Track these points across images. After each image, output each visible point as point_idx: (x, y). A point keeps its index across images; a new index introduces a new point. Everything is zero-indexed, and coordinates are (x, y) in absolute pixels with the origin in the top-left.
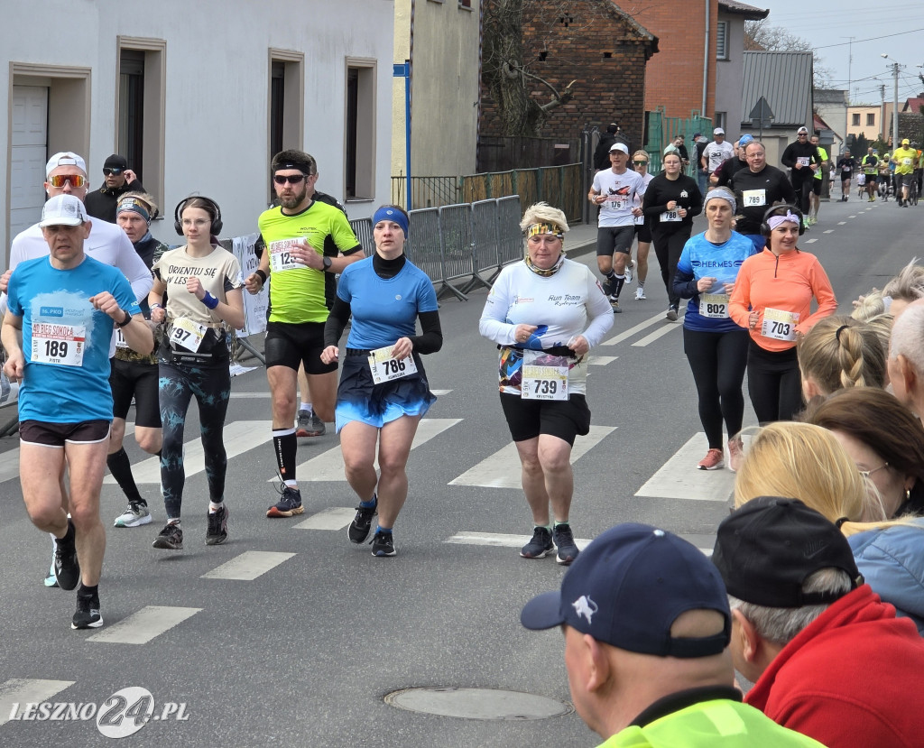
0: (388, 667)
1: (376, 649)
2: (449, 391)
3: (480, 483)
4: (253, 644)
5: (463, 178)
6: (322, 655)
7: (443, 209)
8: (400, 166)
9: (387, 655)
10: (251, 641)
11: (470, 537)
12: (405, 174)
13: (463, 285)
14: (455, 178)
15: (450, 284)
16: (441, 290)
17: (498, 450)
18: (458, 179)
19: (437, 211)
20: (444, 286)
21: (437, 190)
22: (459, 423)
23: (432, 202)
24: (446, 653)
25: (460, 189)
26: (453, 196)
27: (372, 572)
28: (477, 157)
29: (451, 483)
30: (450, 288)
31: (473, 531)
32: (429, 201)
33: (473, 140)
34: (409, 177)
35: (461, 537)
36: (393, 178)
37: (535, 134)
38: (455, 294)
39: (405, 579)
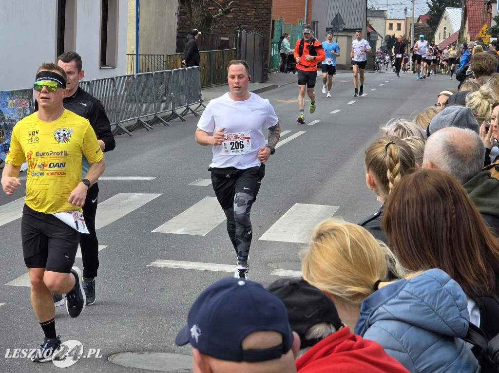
0: (111, 339)
1: (105, 328)
2: (155, 178)
3: (170, 231)
4: (33, 325)
5: (168, 56)
6: (73, 332)
7: (155, 73)
8: (132, 48)
9: (111, 332)
10: (32, 323)
11: (163, 263)
12: (135, 53)
13: (166, 116)
14: (163, 55)
15: (159, 116)
16: (153, 119)
17: (182, 212)
18: (165, 56)
19: (152, 74)
20: (155, 117)
21: (153, 62)
22: (160, 196)
23: (150, 69)
24: (145, 331)
25: (166, 62)
26: (162, 66)
27: (105, 283)
28: (177, 44)
29: (154, 231)
30: (159, 118)
31: (165, 259)
32: (148, 68)
33: (175, 34)
34: (137, 55)
35: (158, 263)
36: (128, 55)
37: (210, 31)
38: (162, 122)
39: (124, 287)
